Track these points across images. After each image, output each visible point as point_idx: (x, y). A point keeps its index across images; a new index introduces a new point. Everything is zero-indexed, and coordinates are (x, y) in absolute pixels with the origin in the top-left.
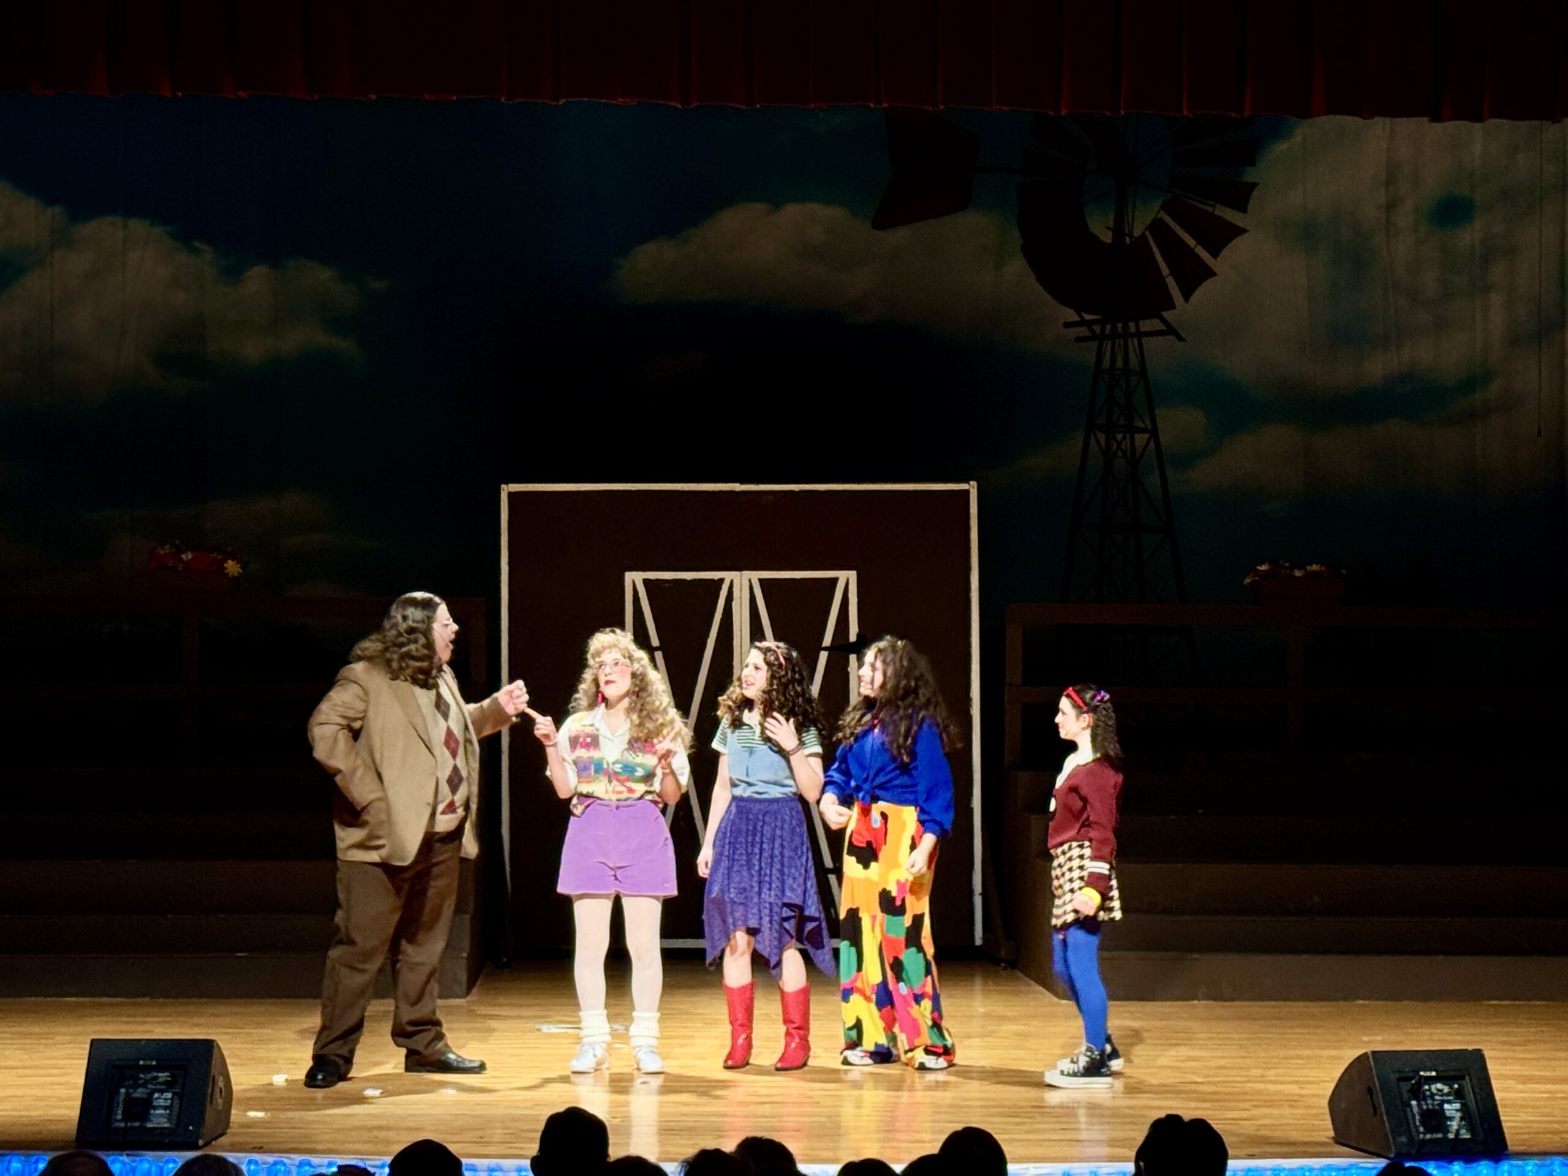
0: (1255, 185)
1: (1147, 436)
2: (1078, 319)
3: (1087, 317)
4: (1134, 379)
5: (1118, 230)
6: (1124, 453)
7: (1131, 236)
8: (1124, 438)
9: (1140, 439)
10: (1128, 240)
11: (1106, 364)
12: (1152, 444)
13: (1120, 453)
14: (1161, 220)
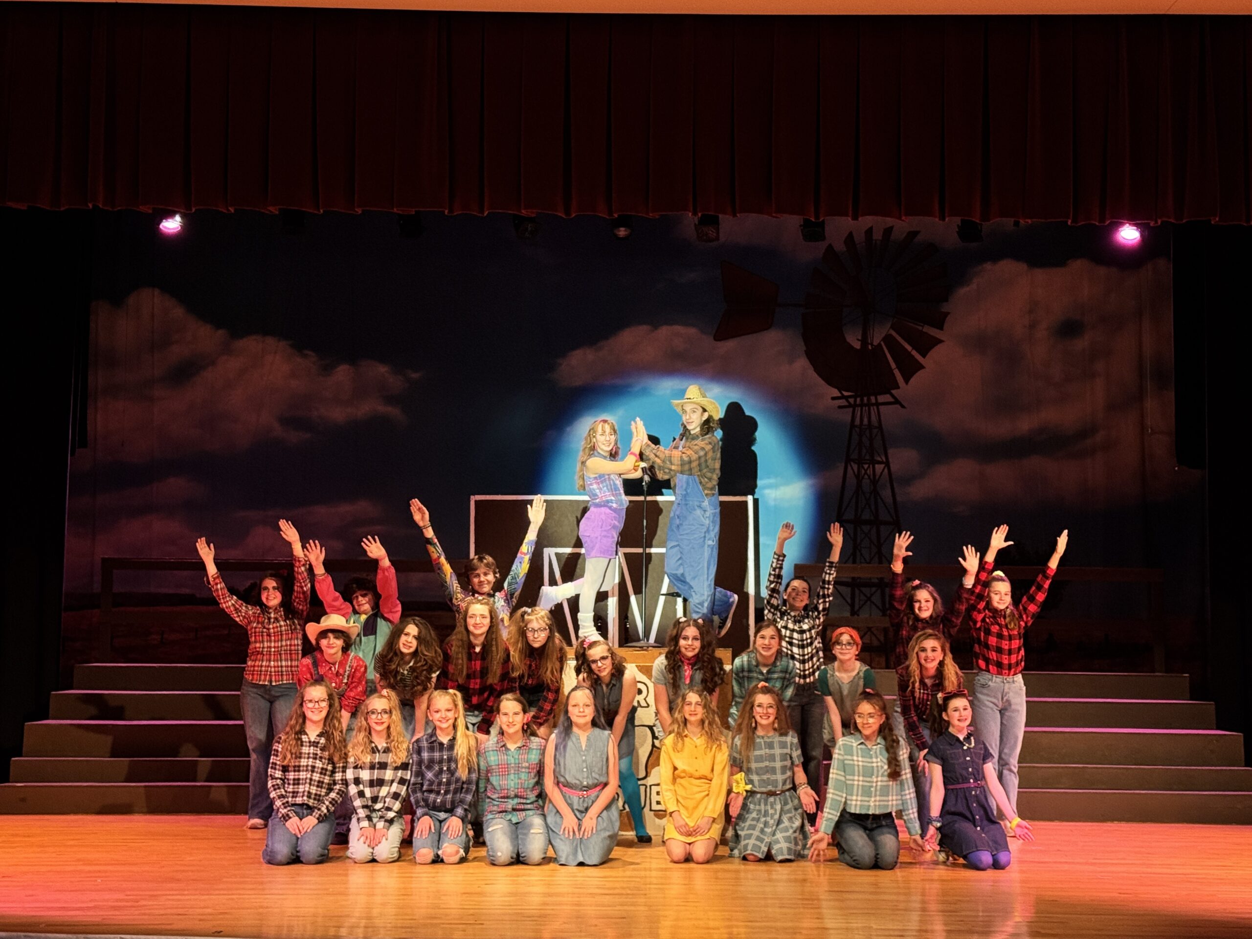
0: (949, 313)
1: (882, 466)
2: (839, 395)
3: (846, 394)
4: (875, 431)
5: (864, 341)
6: (869, 477)
7: (872, 345)
8: (869, 467)
9: (879, 468)
10: (870, 347)
11: (857, 422)
12: (886, 470)
13: (866, 477)
14: (891, 335)
